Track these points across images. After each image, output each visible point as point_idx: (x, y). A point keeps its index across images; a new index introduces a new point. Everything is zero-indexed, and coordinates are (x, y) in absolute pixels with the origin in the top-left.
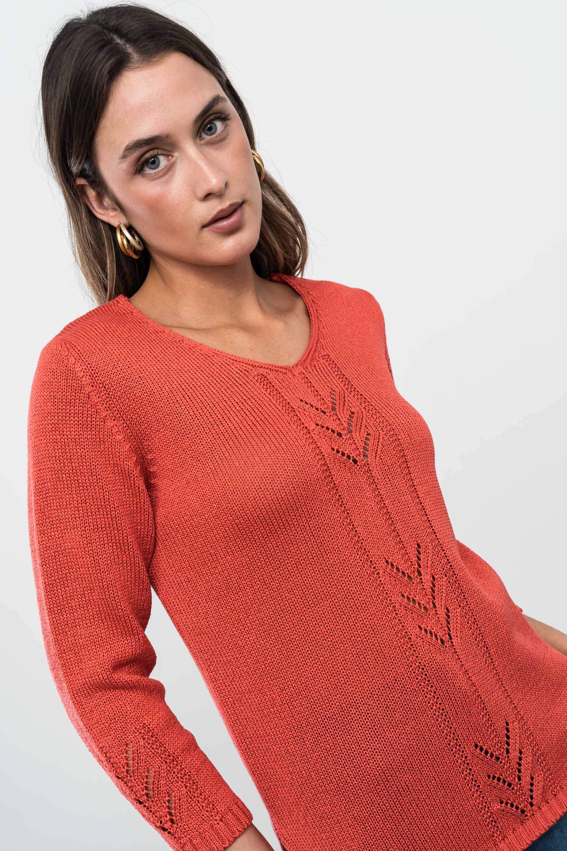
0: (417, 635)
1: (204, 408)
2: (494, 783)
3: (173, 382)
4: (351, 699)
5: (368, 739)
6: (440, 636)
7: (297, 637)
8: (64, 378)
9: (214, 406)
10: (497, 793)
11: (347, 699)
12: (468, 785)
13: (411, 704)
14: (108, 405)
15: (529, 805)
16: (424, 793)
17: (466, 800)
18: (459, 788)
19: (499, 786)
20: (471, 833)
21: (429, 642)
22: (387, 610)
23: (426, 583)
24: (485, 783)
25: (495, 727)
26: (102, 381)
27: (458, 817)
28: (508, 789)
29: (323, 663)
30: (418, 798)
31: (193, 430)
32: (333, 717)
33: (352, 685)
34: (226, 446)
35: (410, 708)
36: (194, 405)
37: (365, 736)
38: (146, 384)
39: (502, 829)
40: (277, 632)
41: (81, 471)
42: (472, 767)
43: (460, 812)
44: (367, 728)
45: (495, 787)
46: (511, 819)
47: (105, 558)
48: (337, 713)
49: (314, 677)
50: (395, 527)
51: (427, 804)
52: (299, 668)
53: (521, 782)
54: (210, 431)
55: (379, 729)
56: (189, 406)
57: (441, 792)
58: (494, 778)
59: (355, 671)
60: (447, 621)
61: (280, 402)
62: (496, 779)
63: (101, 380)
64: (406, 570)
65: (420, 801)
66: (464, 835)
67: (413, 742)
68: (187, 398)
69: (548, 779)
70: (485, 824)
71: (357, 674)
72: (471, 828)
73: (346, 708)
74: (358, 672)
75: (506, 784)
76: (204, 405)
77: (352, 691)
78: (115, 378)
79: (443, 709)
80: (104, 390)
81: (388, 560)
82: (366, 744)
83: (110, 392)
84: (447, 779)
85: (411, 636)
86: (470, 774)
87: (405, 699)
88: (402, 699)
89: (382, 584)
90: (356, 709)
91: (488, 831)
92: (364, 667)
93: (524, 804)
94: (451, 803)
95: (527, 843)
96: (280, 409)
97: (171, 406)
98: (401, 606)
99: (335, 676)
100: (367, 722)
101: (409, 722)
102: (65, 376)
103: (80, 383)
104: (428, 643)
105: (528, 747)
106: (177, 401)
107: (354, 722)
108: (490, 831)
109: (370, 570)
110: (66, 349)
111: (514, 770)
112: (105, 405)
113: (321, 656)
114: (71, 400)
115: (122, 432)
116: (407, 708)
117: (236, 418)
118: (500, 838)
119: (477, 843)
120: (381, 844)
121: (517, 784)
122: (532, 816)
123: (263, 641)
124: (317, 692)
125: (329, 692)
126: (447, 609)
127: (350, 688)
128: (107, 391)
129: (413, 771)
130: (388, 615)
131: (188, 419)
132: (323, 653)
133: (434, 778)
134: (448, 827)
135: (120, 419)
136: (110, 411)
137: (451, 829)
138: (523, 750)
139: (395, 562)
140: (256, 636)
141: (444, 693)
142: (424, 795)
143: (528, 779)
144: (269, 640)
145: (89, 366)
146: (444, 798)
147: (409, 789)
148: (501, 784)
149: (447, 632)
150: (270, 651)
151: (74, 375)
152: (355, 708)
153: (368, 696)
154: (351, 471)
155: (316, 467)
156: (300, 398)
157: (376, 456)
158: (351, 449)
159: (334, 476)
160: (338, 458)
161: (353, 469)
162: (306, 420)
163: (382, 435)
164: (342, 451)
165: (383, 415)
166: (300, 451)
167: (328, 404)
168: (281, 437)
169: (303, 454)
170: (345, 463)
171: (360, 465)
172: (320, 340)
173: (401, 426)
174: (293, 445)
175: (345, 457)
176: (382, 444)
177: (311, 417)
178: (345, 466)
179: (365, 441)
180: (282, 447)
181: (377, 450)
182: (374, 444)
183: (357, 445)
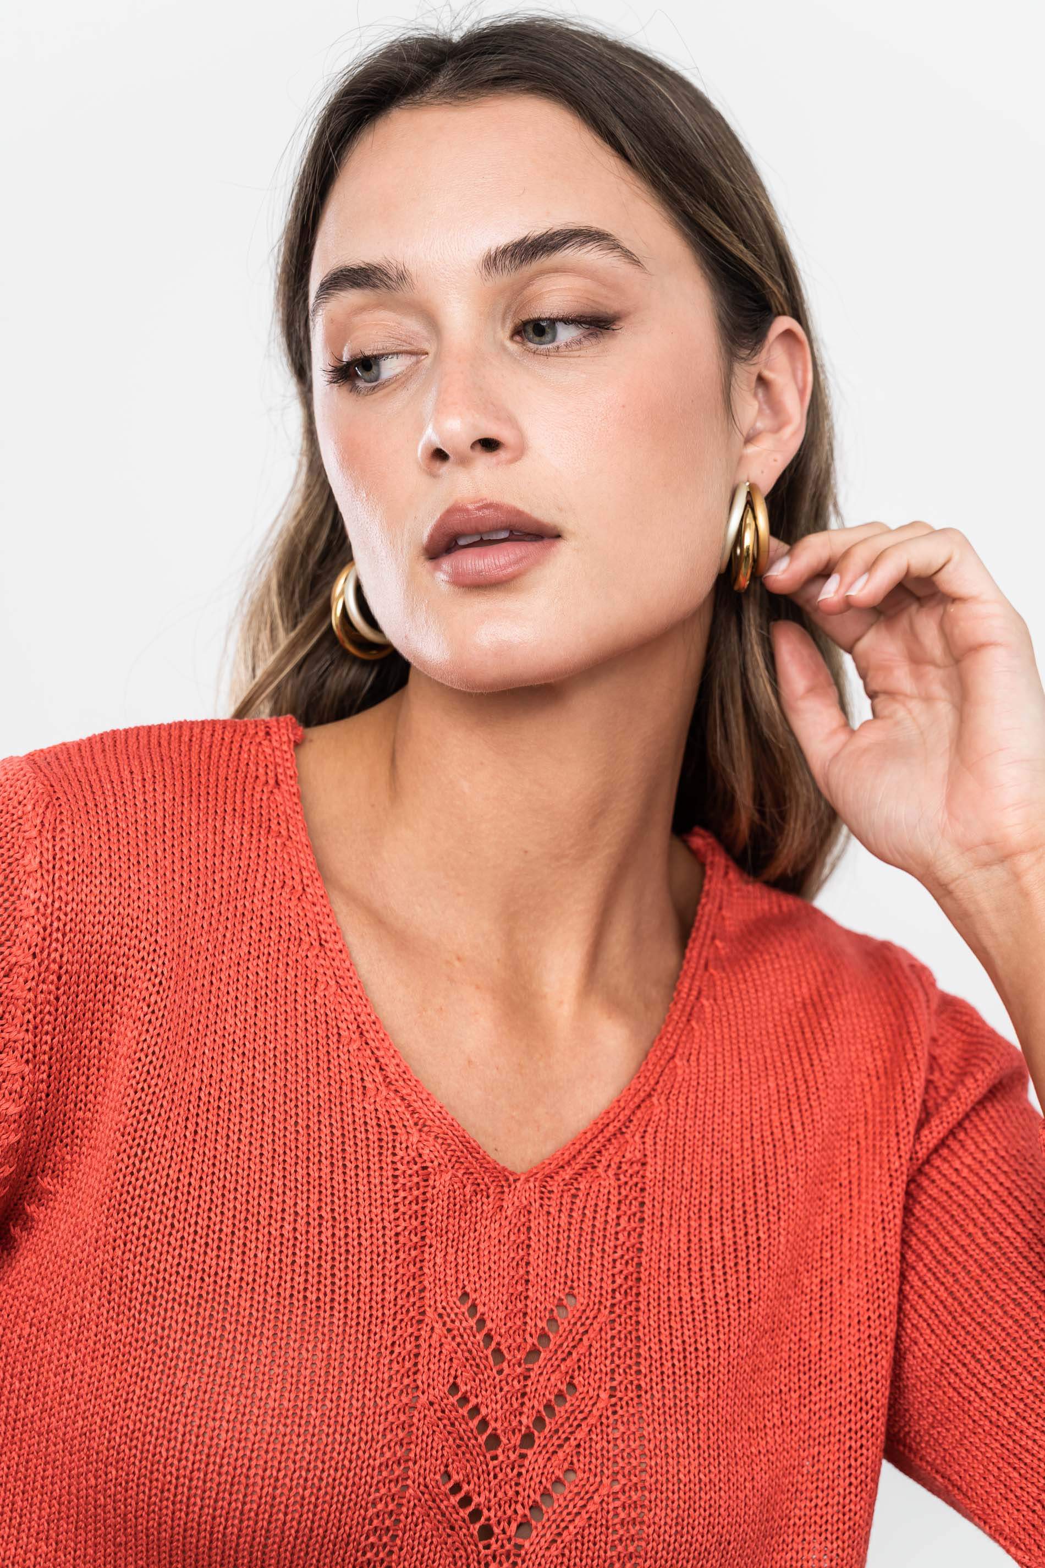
14: (38, 1020)
31: (145, 1214)
34: (188, 1309)
54: (181, 1246)
76: (213, 1173)
80: (52, 983)
103: (12, 926)
110: (38, 821)
115: (23, 1099)
117: (261, 1256)
135: (43, 1068)
145: (57, 905)
151: (12, 899)
154: (457, 1554)
155: (362, 1511)
156: (464, 1287)
157: (554, 1541)
158: (495, 1496)
159: (401, 1549)
160: (442, 1507)
161: (466, 1550)
162: (431, 1366)
163: (604, 1491)
164: (468, 1493)
165: (646, 1434)
166: (348, 1453)
167: (527, 1336)
168: (329, 1386)
169: (351, 1461)
170: (452, 1528)
171: (494, 1547)
172: (654, 1100)
173: (670, 1485)
174: (343, 1426)
175: (464, 1513)
176: (590, 1518)
177: (451, 1360)
178: (449, 1536)
179: (549, 1486)
180: (309, 1415)
181: (567, 1527)
182: (567, 1506)
183: (520, 1489)
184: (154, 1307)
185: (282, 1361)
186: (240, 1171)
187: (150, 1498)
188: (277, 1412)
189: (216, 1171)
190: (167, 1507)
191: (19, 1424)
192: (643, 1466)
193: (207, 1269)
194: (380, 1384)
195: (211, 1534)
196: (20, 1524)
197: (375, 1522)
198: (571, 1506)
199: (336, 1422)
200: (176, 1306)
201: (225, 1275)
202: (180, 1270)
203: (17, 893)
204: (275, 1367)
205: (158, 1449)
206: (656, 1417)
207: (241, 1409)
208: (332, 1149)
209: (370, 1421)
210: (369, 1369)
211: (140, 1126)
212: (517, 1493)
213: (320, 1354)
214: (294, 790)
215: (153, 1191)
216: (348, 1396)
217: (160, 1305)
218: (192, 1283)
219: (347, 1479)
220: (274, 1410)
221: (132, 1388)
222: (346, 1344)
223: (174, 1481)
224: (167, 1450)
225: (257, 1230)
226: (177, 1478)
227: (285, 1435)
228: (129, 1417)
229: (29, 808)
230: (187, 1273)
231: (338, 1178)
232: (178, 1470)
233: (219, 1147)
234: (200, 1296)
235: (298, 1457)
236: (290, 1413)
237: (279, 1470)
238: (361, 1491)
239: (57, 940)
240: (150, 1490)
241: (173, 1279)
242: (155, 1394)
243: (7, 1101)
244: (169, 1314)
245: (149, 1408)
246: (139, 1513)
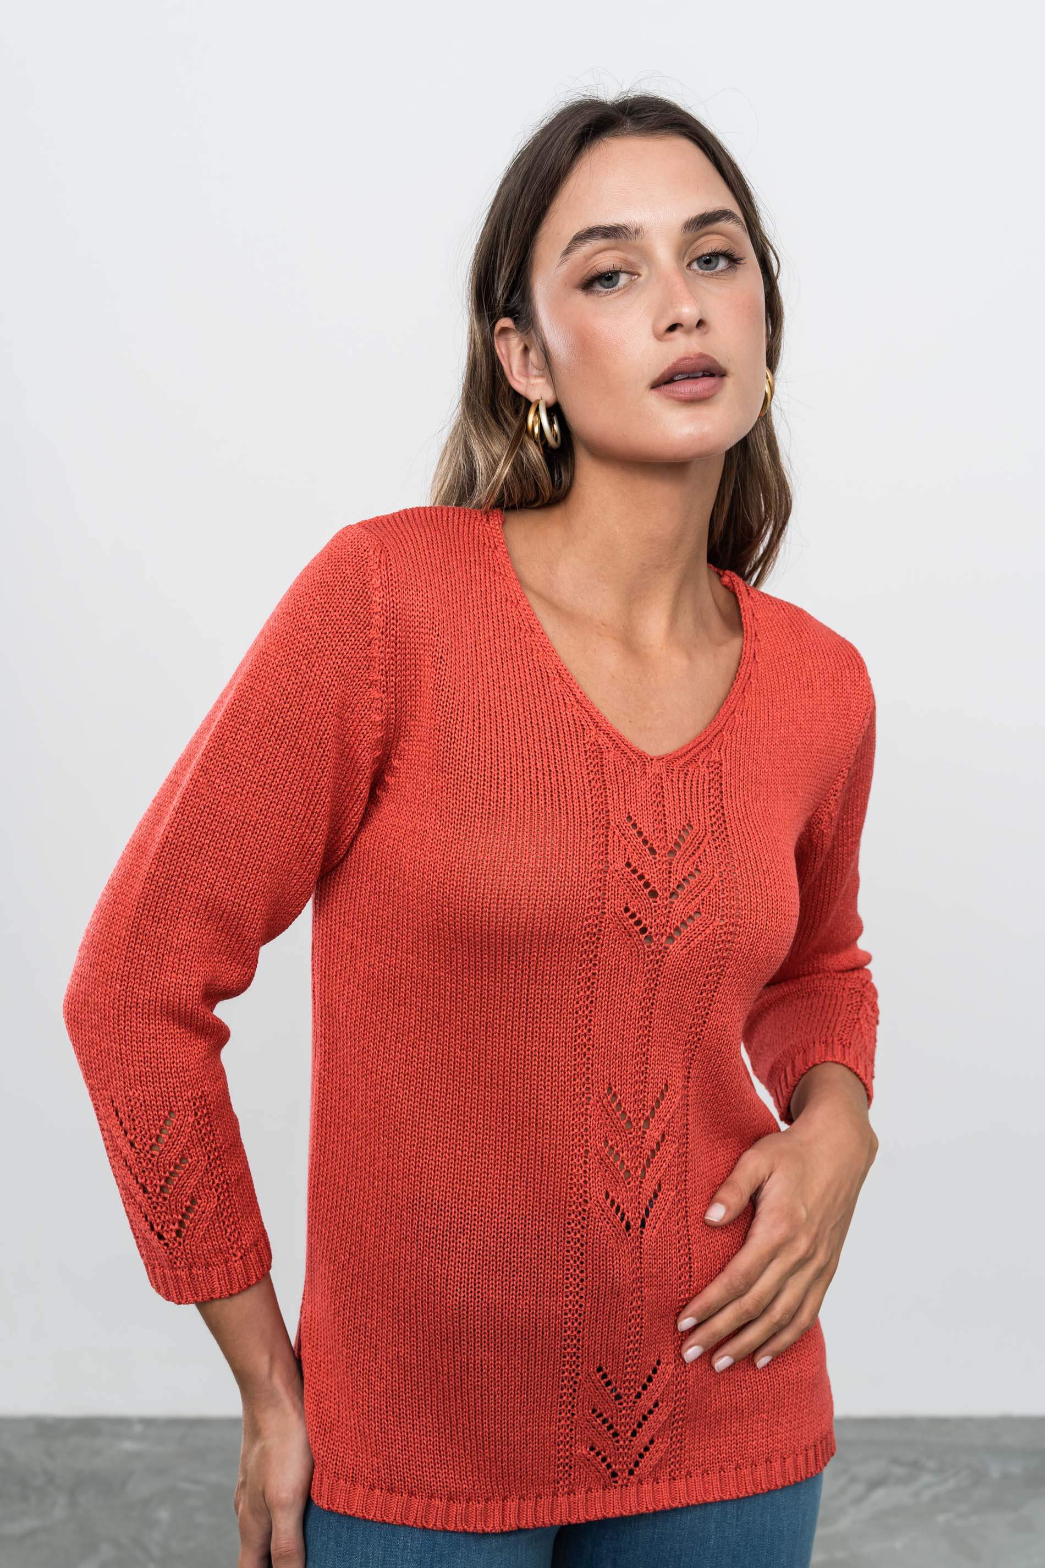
0: (598, 1202)
1: (489, 752)
2: (596, 1421)
3: (474, 693)
4: (468, 1224)
5: (462, 1285)
6: (628, 1218)
7: (443, 1107)
8: (353, 597)
9: (504, 757)
10: (592, 1435)
11: (463, 1221)
12: (561, 1406)
13: (542, 1275)
14: (387, 668)
15: (627, 1471)
16: (498, 1386)
17: (548, 1421)
18: (546, 1404)
19: (600, 1429)
20: (532, 1465)
21: (609, 1219)
22: (576, 1151)
23: (648, 1141)
24: (584, 1415)
25: (640, 1361)
26: (398, 634)
27: (527, 1437)
28: (610, 1438)
29: (459, 1159)
30: (488, 1388)
32: (432, 1230)
33: (479, 1208)
34: (483, 820)
35: (538, 1280)
36: (479, 741)
37: (461, 1279)
38: (441, 673)
39: (574, 1480)
40: (422, 1085)
41: (309, 730)
42: (579, 1389)
43: (533, 1432)
44: (468, 1270)
45: (594, 1427)
46: (593, 1476)
47: (274, 854)
48: (440, 1229)
49: (436, 1168)
50: (648, 1050)
51: (495, 1401)
52: (424, 1145)
53: (634, 1439)
55: (483, 1281)
56: (472, 737)
57: (521, 1396)
58: (600, 1415)
59: (492, 1195)
60: (651, 1201)
61: (596, 802)
62: (601, 1419)
63: (396, 632)
64: (630, 1112)
65: (488, 1392)
66: (522, 1463)
67: (519, 1321)
68: (477, 725)
69: (673, 1453)
70: (555, 1463)
71: (492, 1199)
72: (536, 1459)
73: (455, 1230)
74: (496, 1198)
75: (611, 1431)
76: (491, 749)
77: (475, 1215)
78: (413, 639)
79: (581, 1306)
80: (393, 647)
81: (613, 1088)
82: (455, 1288)
83: (399, 654)
84: (538, 1385)
85: (588, 1200)
86: (571, 1394)
87: (538, 1266)
88: (535, 1263)
89: (587, 1114)
90: (468, 1241)
91: (555, 1474)
92: (506, 1196)
93: (621, 1467)
94: (527, 1416)
95: (596, 1515)
96: (590, 812)
97: (450, 722)
98: (596, 1155)
99: (463, 1184)
100: (472, 1263)
101: (526, 1295)
102: (356, 596)
103: (369, 618)
104: (607, 1220)
105: (670, 1403)
106: (463, 721)
107: (456, 1254)
108: (558, 1475)
109: (581, 1089)
111: (633, 1421)
112: (383, 667)
113: (459, 1149)
114: (345, 633)
115: (383, 712)
116: (534, 1277)
117: (521, 791)
118: (566, 1489)
119: (532, 1480)
120: (414, 1404)
121: (627, 1439)
122: (624, 1487)
123: (398, 1083)
124: (430, 1188)
125: (446, 1198)
126: (660, 1185)
127: (475, 1210)
128: (396, 651)
129: (499, 1354)
130: (574, 1157)
131: (459, 754)
132: (464, 1148)
133: (521, 1374)
134: (508, 1442)
135: (392, 695)
136: (384, 678)
137: (510, 1447)
138: (660, 1404)
139: (621, 1095)
140: (393, 1072)
141: (594, 1288)
142: (497, 1388)
143: (646, 1440)
144: (406, 1088)
145: (392, 605)
146: (521, 1404)
147: (482, 1370)
148: (605, 1427)
149: (641, 1217)
150: (399, 1102)
152: (467, 1238)
153: (491, 1234)
154: (633, 950)
155: (581, 923)
156: (629, 813)
157: (686, 947)
158: (655, 921)
159: (602, 945)
160: (625, 924)
161: (637, 948)
162: (615, 851)
163: (715, 924)
164: (640, 918)
165: (740, 898)
166: (572, 892)
167: (668, 843)
168: (561, 856)
169: (573, 897)
170: (630, 936)
171: (653, 948)
172: (724, 733)
173: (751, 925)
174: (569, 878)
175: (637, 928)
176: (706, 937)
177: (625, 849)
178: (628, 940)
179: (685, 919)
180: (551, 871)
181: (693, 940)
182: (694, 930)
183: (670, 919)
184: (464, 821)
185: (535, 843)
186: (505, 747)
187: (468, 921)
188: (534, 870)
189: (493, 747)
190: (478, 924)
191: (391, 893)
192: (738, 914)
193: (492, 799)
194: (587, 857)
195: (503, 936)
196: (397, 947)
197: (588, 929)
198: (697, 929)
199: (566, 875)
200: (476, 819)
201: (502, 801)
202: (478, 800)
203: (370, 600)
204: (532, 846)
205: (471, 894)
206: (745, 889)
207: (515, 869)
208: (552, 735)
209: (583, 875)
210: (581, 849)
211: (448, 725)
212: (668, 921)
213: (555, 840)
214: (505, 550)
215: (459, 760)
216: (571, 862)
217: (468, 819)
218: (484, 807)
219: (572, 906)
220: (532, 869)
221: (453, 864)
222: (569, 834)
223: (481, 910)
224: (476, 894)
225: (517, 778)
226: (482, 908)
227: (539, 882)
228: (453, 880)
229: (371, 553)
230: (481, 802)
231: (557, 750)
232: (482, 904)
233: (493, 735)
234: (489, 813)
235: (546, 893)
236: (541, 871)
237: (536, 900)
238: (580, 912)
239: (393, 624)
240: (468, 916)
241: (474, 805)
242: (467, 866)
243: (375, 714)
244: (473, 824)
245: (464, 873)
246: (463, 930)
